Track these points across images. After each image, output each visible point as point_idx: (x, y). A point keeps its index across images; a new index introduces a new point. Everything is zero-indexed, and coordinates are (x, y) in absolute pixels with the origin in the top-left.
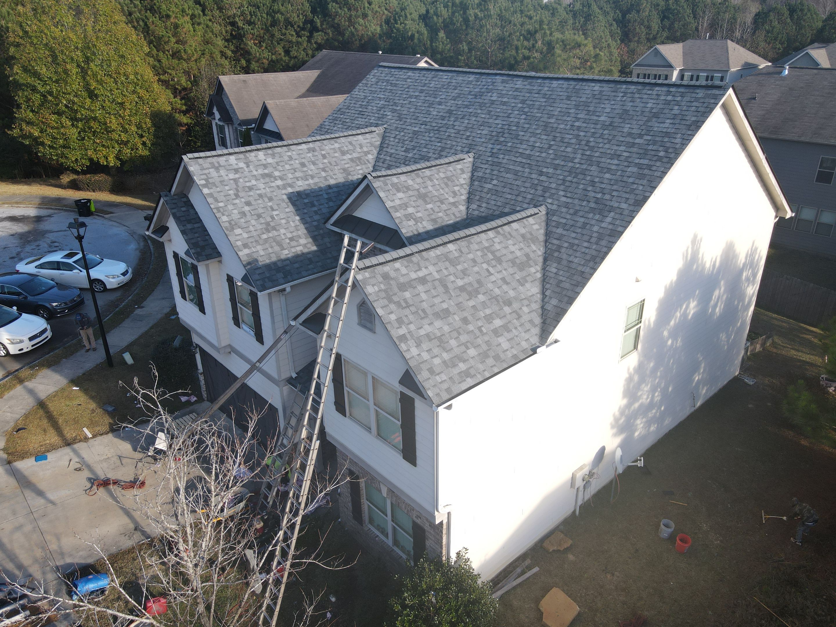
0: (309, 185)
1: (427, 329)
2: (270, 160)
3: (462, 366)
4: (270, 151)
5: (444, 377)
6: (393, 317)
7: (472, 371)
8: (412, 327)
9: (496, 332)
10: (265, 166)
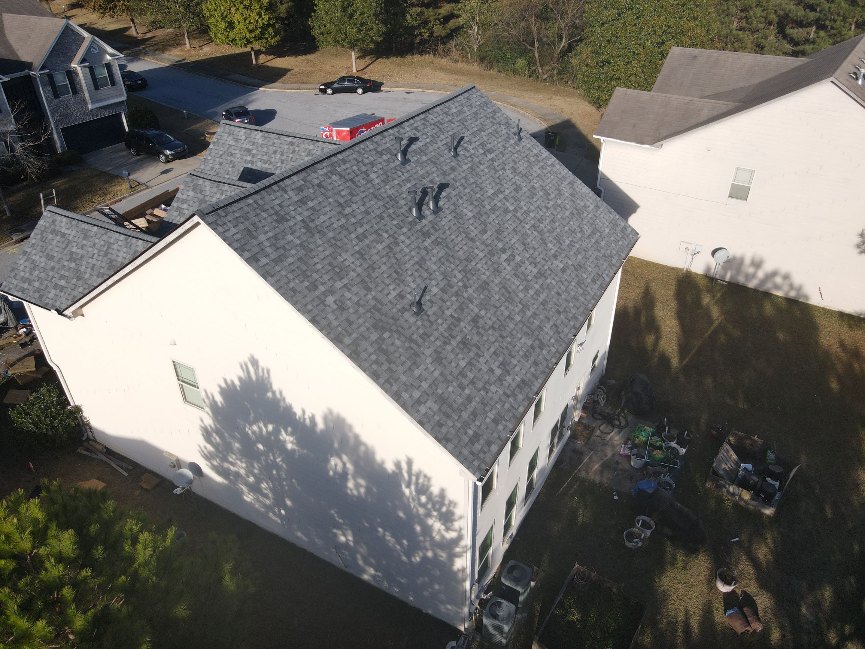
0: (262, 168)
1: (37, 258)
2: (260, 141)
3: (26, 285)
4: (266, 135)
5: (15, 282)
6: (34, 241)
7: (26, 292)
8: (34, 252)
9: (56, 286)
10: (254, 143)
